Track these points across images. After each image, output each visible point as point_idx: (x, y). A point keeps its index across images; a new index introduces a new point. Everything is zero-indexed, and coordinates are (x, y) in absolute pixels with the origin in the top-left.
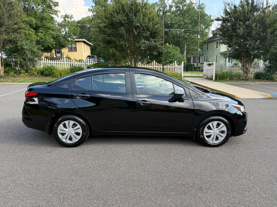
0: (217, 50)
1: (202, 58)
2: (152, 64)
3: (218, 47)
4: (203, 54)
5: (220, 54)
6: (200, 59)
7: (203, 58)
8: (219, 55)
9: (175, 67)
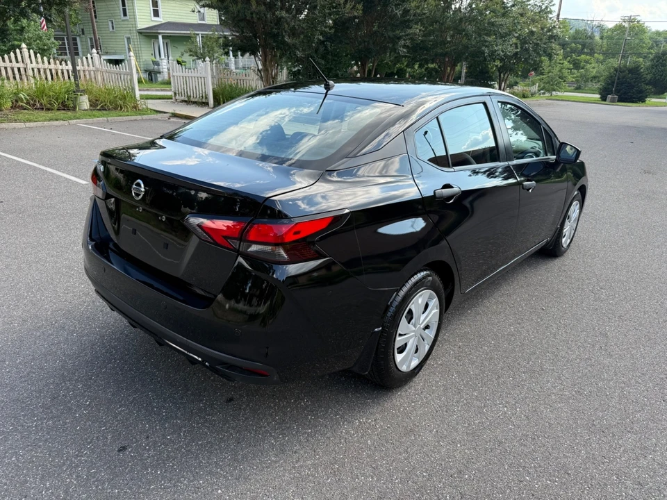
0: (126, 23)
1: (81, 41)
2: (15, 54)
3: (128, 14)
4: (83, 30)
5: (140, 33)
6: (76, 44)
7: (86, 41)
8: (135, 37)
9: (94, 69)
